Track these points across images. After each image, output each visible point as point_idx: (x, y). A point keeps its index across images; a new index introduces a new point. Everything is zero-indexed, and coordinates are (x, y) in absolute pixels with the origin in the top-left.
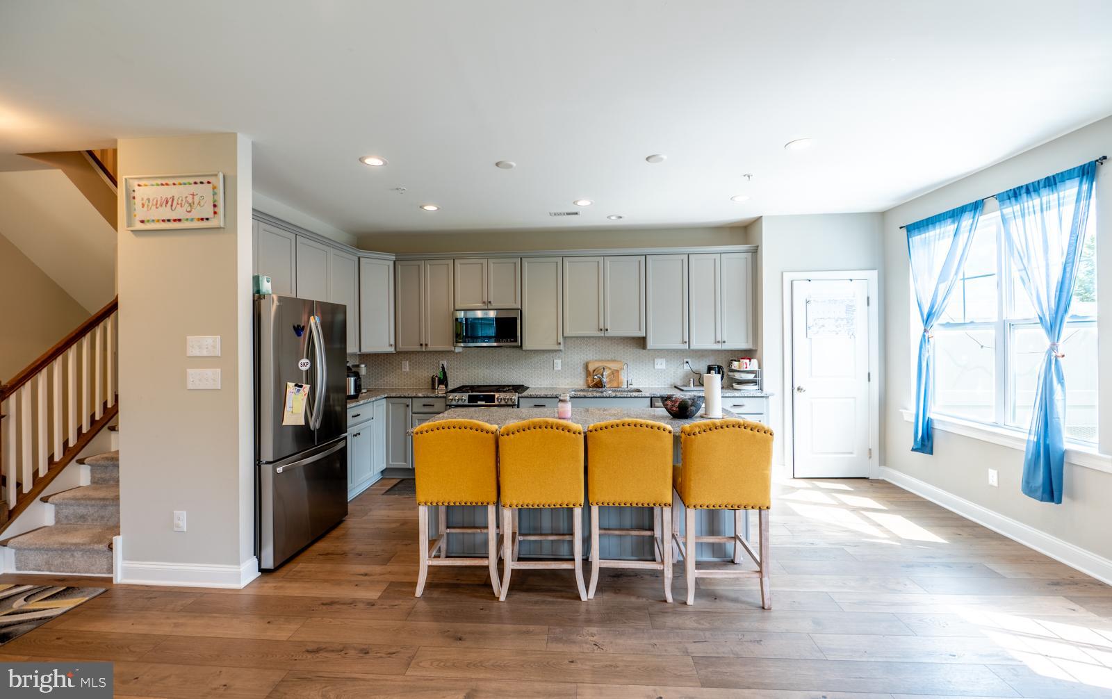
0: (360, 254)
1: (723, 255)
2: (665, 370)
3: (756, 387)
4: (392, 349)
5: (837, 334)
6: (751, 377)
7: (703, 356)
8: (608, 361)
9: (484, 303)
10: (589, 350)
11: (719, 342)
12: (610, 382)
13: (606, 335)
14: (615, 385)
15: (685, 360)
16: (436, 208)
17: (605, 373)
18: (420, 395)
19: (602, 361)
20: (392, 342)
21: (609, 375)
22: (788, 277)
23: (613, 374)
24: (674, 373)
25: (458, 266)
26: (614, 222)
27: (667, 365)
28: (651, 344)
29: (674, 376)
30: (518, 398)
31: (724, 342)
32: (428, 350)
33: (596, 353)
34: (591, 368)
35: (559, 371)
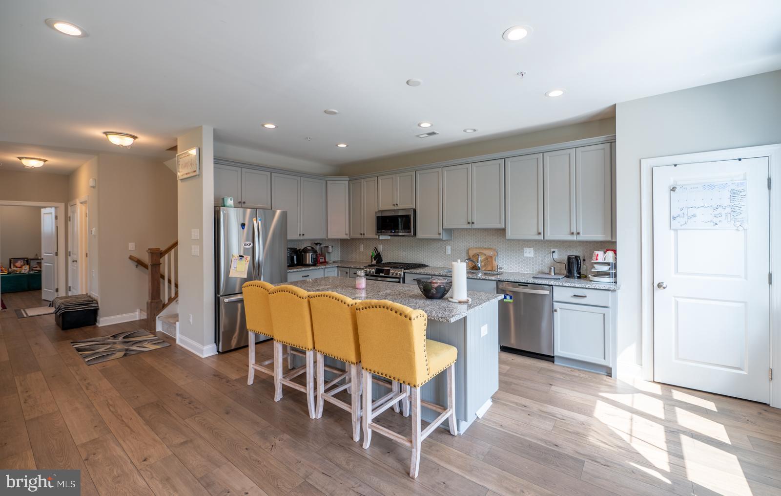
0: (327, 179)
1: (577, 149)
2: (533, 258)
3: (612, 280)
4: (348, 237)
5: (716, 224)
6: (605, 269)
7: (570, 246)
8: (485, 248)
9: (394, 205)
10: (471, 239)
11: (573, 233)
12: (485, 265)
13: (473, 227)
14: (489, 268)
15: (552, 250)
16: (346, 146)
17: (480, 259)
18: (352, 267)
19: (481, 248)
20: (348, 232)
21: (484, 260)
22: (646, 164)
23: (487, 259)
24: (542, 261)
25: (380, 181)
26: (470, 135)
27: (535, 254)
28: (509, 235)
29: (542, 264)
30: (404, 273)
31: (579, 233)
32: (365, 237)
33: (476, 242)
34: (471, 253)
35: (449, 255)
